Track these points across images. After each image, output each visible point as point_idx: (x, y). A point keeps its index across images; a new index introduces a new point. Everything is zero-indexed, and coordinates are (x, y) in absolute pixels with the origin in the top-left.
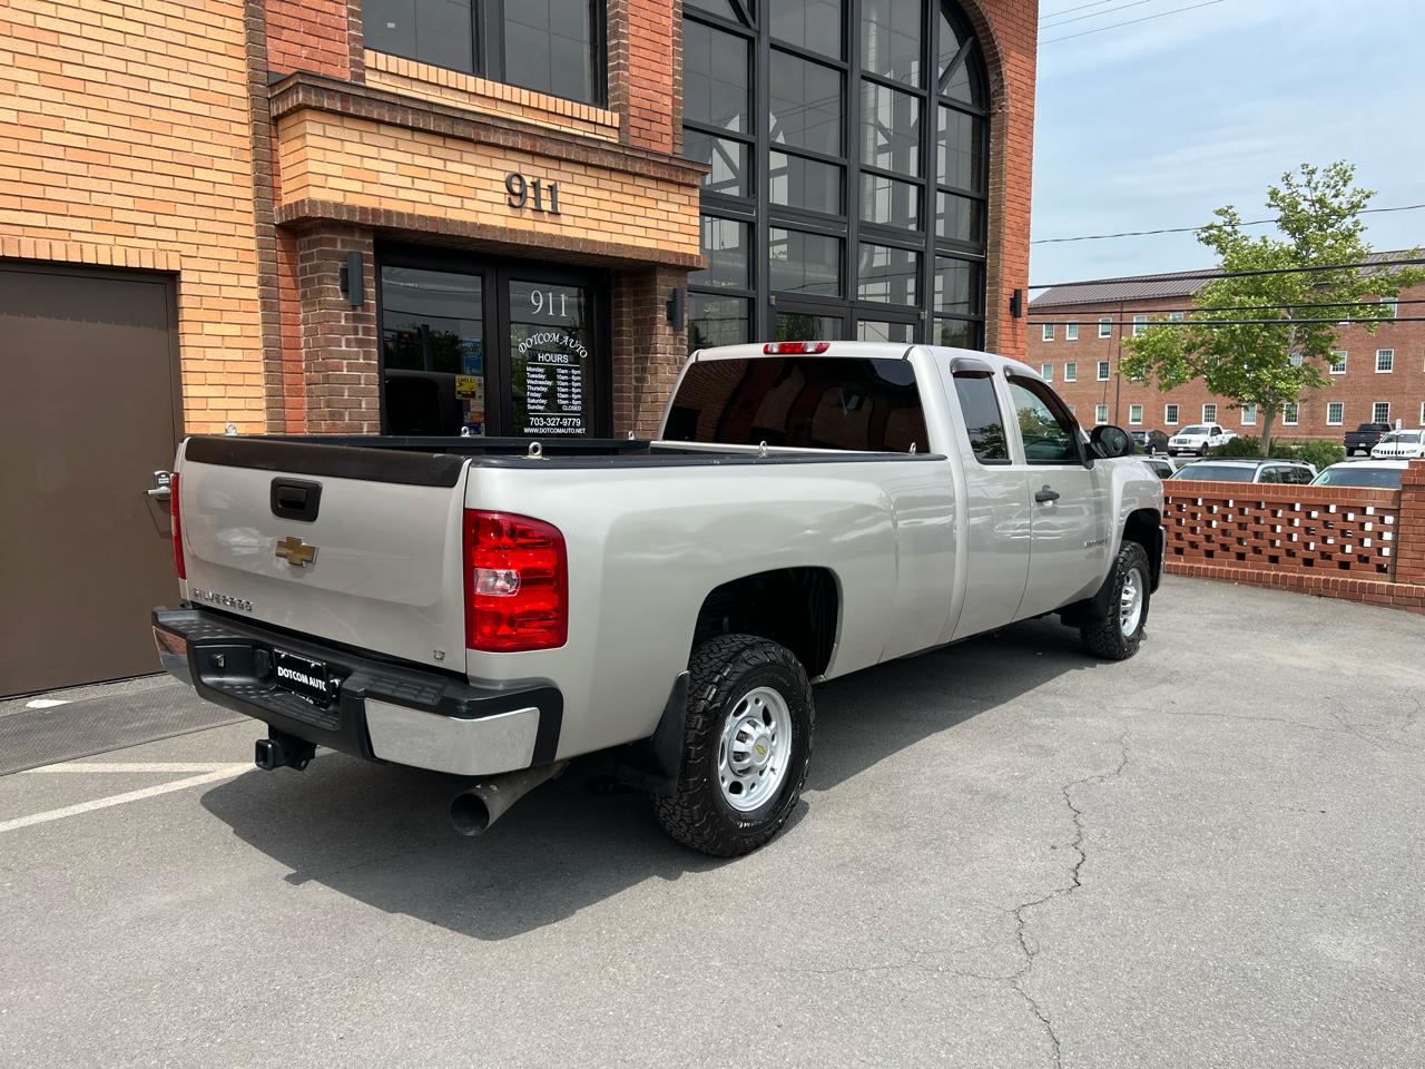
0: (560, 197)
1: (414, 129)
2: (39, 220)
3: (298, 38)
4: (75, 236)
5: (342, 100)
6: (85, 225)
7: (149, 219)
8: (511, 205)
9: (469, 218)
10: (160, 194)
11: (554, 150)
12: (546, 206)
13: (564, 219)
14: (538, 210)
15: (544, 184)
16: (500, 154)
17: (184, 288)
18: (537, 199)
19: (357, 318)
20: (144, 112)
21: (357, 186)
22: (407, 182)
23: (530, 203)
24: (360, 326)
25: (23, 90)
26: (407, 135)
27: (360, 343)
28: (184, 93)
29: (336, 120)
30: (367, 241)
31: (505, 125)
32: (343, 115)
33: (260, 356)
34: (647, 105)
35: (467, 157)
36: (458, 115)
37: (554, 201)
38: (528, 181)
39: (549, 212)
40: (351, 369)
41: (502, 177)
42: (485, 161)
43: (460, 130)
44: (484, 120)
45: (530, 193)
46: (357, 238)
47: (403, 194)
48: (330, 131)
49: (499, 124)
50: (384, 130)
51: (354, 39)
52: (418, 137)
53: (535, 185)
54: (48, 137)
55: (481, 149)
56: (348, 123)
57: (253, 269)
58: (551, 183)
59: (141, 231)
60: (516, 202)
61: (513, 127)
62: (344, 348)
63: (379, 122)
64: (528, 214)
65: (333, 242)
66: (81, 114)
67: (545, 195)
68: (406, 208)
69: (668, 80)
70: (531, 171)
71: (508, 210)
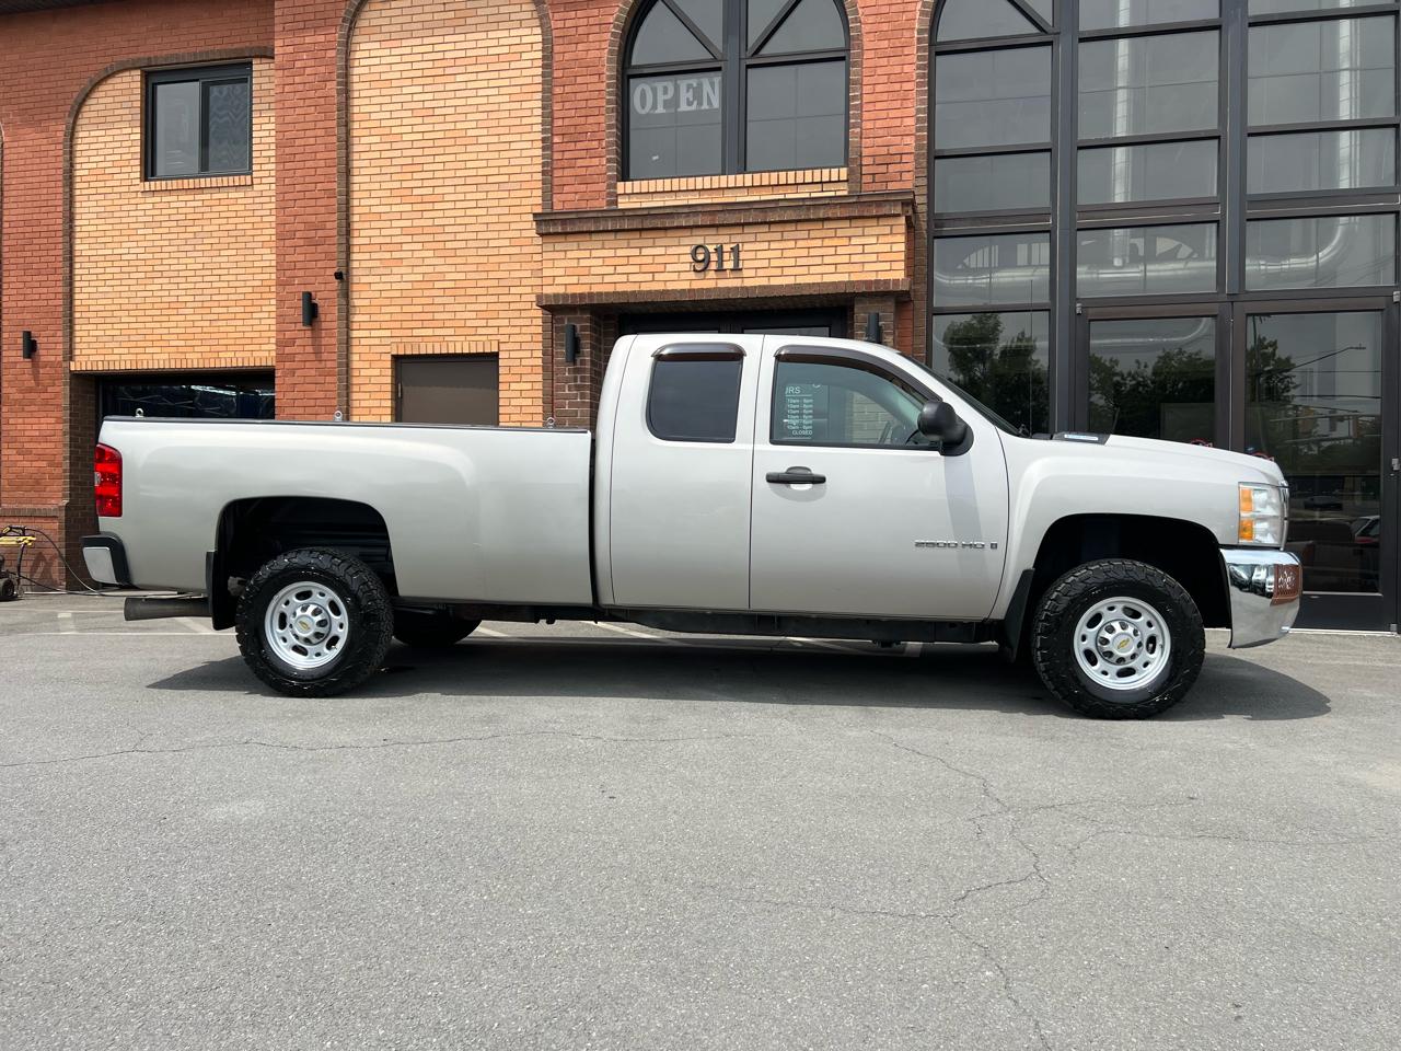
0: (742, 256)
1: (616, 231)
2: (429, 332)
3: (572, 189)
4: (447, 338)
5: (562, 225)
6: (451, 331)
7: (483, 323)
8: (695, 271)
9: (659, 287)
10: (491, 307)
11: (732, 219)
12: (729, 265)
13: (745, 273)
14: (720, 270)
15: (727, 248)
16: (688, 232)
17: (501, 363)
18: (721, 261)
19: (577, 371)
20: (484, 260)
21: (574, 280)
22: (611, 270)
23: (713, 266)
24: (579, 376)
25: (427, 262)
26: (612, 236)
27: (578, 388)
28: (507, 243)
29: (562, 239)
30: (585, 316)
31: (686, 210)
32: (566, 234)
33: (540, 402)
34: (884, 151)
35: (658, 242)
36: (645, 212)
37: (737, 260)
38: (711, 249)
39: (732, 270)
40: (570, 405)
41: (688, 250)
42: (676, 241)
43: (648, 224)
44: (668, 211)
45: (714, 257)
46: (578, 315)
47: (607, 279)
48: (558, 247)
49: (680, 211)
50: (594, 237)
51: (610, 177)
52: (620, 236)
53: (719, 251)
54: (437, 285)
55: (670, 233)
56: (570, 238)
57: (540, 346)
58: (732, 246)
59: (480, 331)
60: (699, 267)
61: (692, 210)
62: (567, 392)
63: (590, 232)
64: (711, 274)
65: (562, 320)
66: (453, 268)
67: (726, 256)
68: (610, 289)
69: (911, 122)
70: (711, 241)
71: (692, 275)
